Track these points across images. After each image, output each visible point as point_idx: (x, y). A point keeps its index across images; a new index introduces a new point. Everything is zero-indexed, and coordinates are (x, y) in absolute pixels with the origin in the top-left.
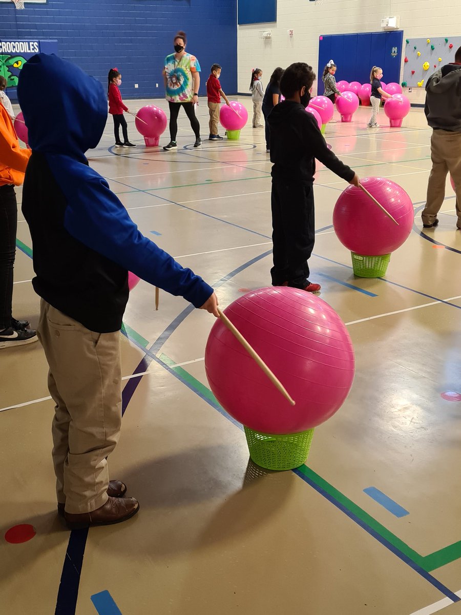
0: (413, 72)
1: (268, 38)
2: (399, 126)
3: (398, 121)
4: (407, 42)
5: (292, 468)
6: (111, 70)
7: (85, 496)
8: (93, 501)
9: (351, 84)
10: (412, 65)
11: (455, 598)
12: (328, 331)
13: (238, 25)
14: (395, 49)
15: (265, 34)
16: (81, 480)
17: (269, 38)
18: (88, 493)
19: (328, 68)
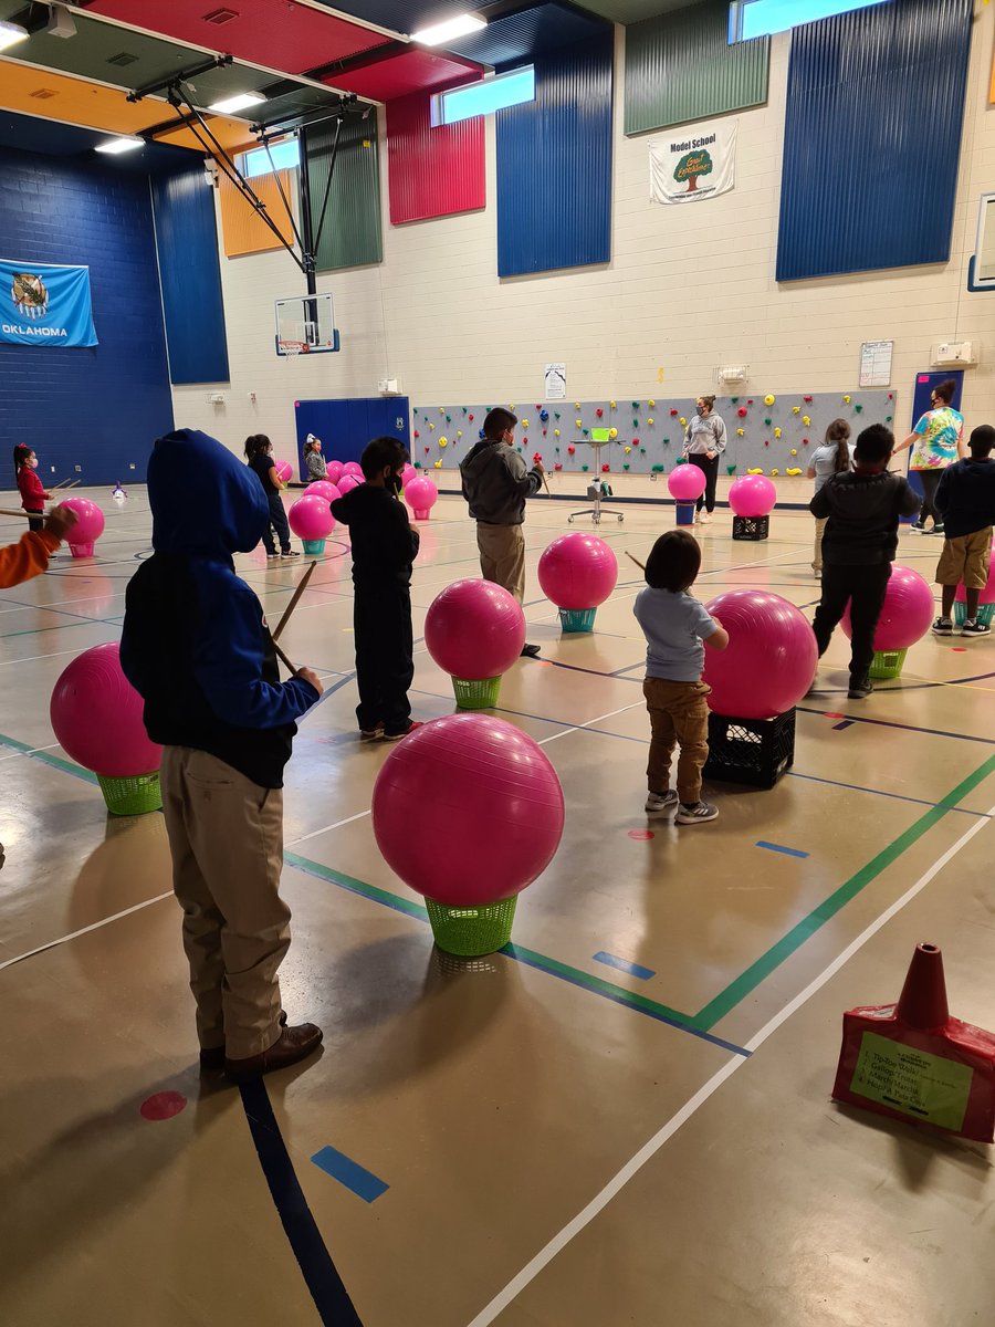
0: (427, 450)
1: (219, 403)
2: (427, 519)
3: (425, 512)
4: (415, 411)
5: (498, 948)
6: (17, 448)
7: (258, 1030)
8: (266, 1035)
9: (346, 465)
10: (426, 440)
11: (746, 1053)
12: (528, 759)
13: (172, 386)
14: (400, 421)
15: (214, 398)
16: (253, 1006)
17: (222, 403)
18: (261, 1024)
19: (310, 444)
